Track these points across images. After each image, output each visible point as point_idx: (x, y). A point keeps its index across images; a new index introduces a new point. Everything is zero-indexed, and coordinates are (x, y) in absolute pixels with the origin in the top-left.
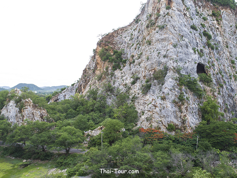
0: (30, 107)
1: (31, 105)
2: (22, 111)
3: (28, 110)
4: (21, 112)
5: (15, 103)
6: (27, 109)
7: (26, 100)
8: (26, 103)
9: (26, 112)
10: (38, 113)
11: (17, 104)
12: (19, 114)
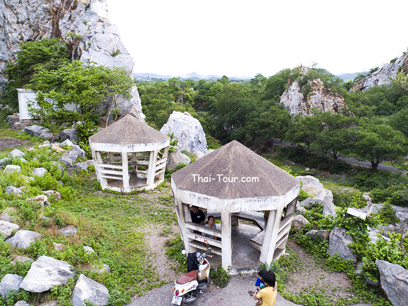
0: (319, 92)
1: (321, 89)
2: (308, 98)
3: (317, 97)
4: (307, 100)
5: (299, 86)
6: (314, 96)
7: (314, 81)
8: (313, 86)
9: (313, 99)
10: (330, 102)
11: (301, 88)
12: (303, 102)
